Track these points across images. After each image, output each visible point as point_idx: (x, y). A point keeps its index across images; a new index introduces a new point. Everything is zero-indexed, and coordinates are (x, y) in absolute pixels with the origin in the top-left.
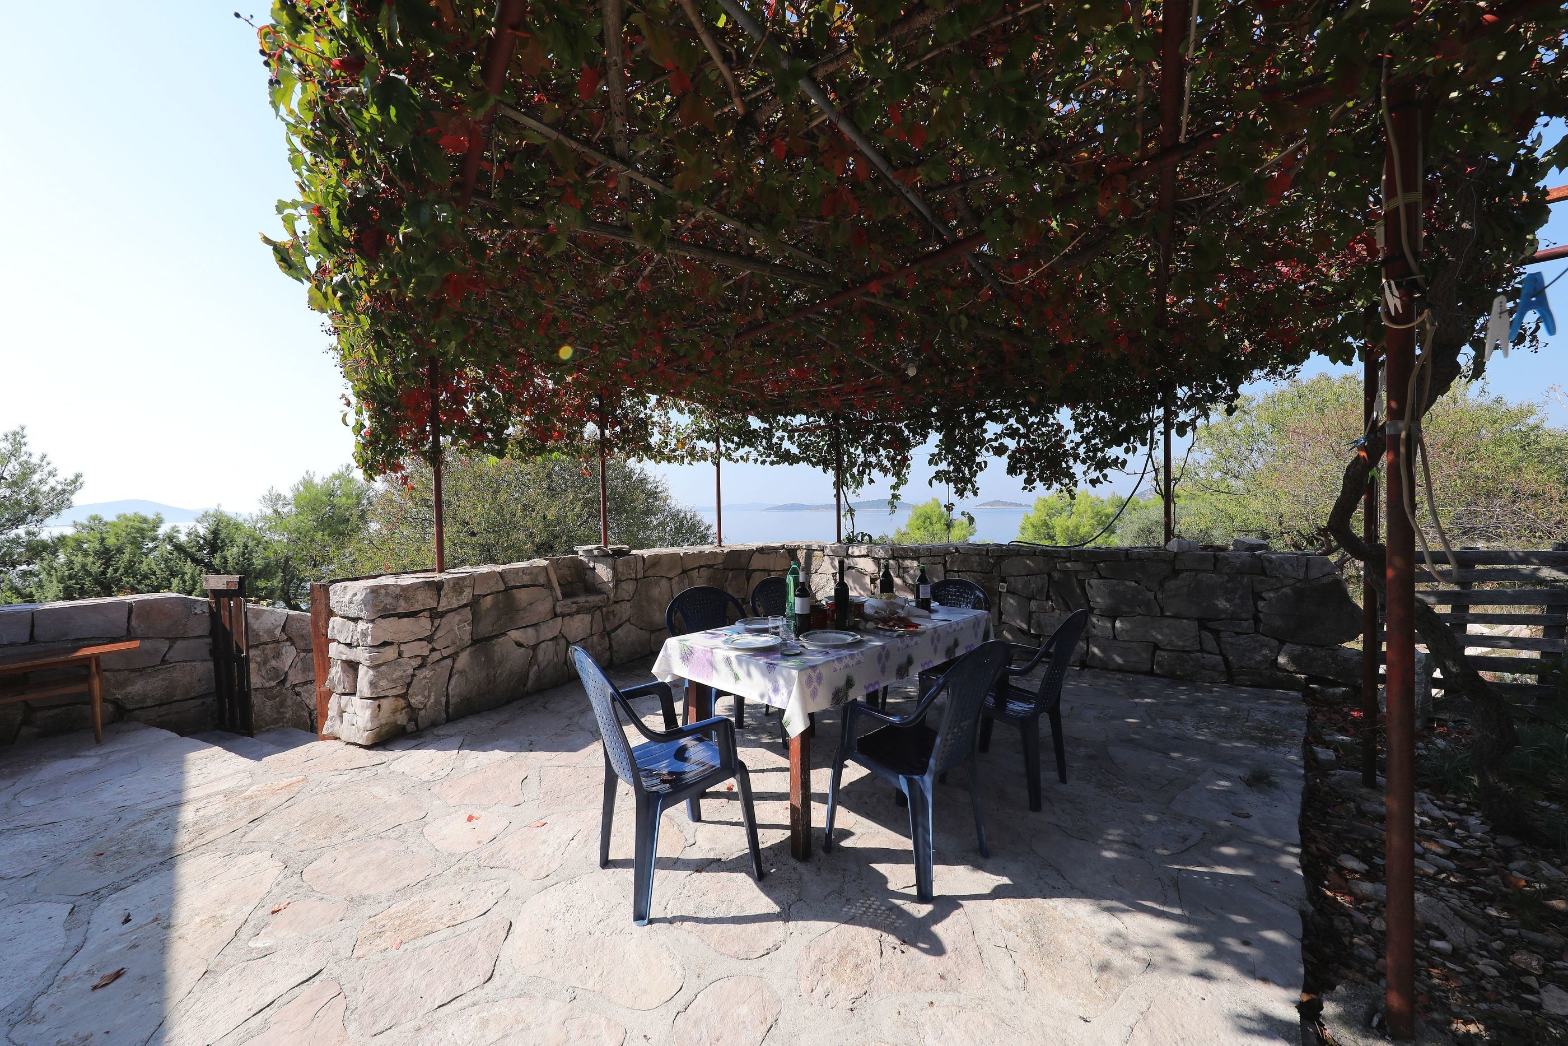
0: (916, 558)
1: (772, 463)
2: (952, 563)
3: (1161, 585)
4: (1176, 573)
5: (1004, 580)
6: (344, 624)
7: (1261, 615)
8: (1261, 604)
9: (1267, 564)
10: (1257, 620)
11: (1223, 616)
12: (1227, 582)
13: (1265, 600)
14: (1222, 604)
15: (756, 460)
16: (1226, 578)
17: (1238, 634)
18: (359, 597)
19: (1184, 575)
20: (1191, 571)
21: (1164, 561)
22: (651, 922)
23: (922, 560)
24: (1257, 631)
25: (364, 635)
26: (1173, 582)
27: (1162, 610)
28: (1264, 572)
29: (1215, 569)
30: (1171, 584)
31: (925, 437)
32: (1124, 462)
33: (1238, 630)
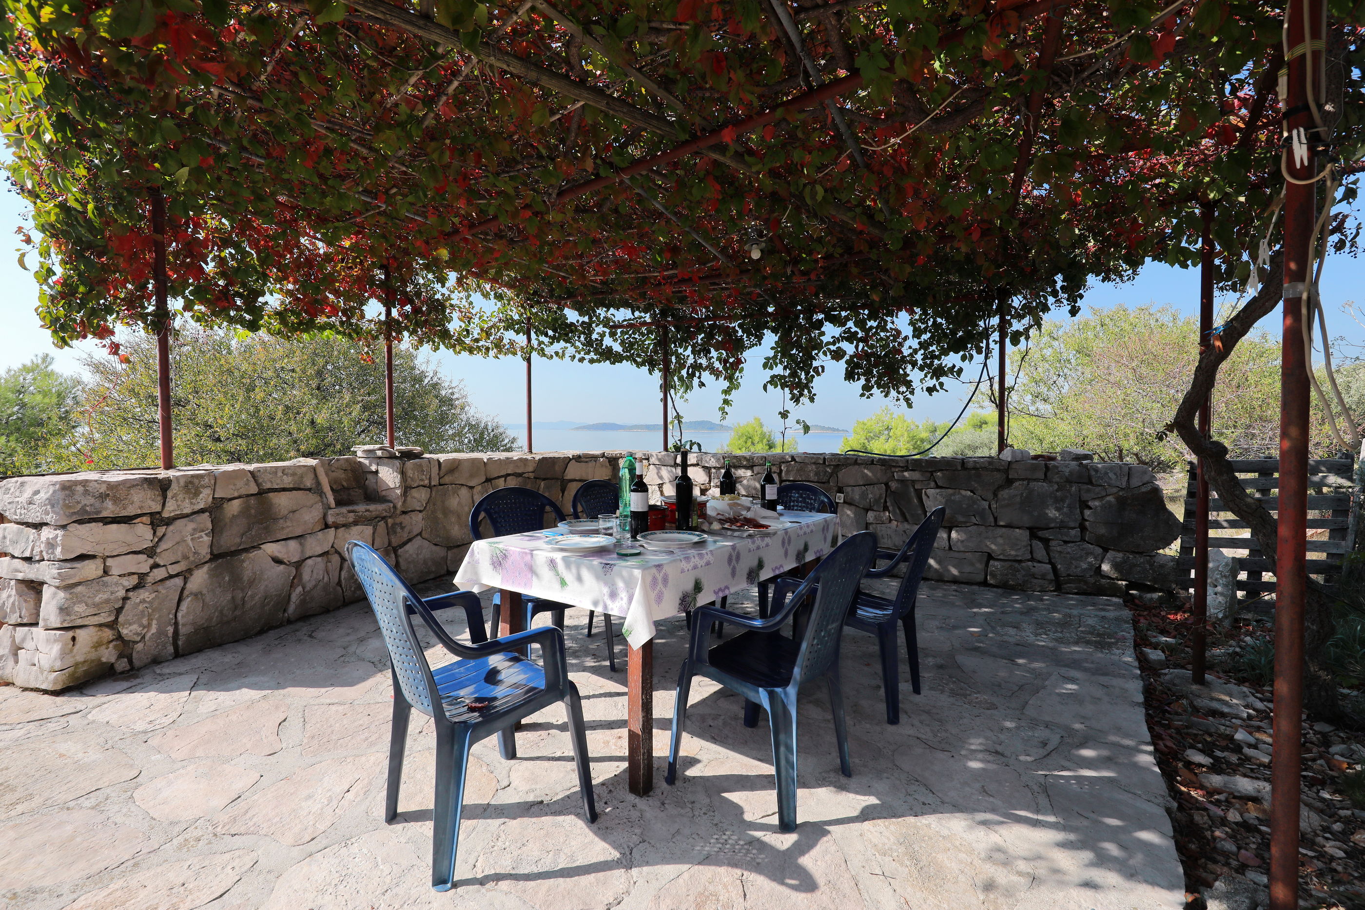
0: (750, 467)
1: (592, 361)
2: (788, 472)
3: (995, 495)
4: (1009, 482)
5: (840, 490)
6: (20, 533)
7: (1087, 523)
8: (1087, 512)
9: (1093, 473)
10: (1083, 528)
11: (1052, 525)
12: (1057, 491)
13: (1090, 508)
14: (1052, 513)
15: (573, 357)
16: (1056, 487)
17: (1066, 542)
18: (43, 496)
19: (1017, 484)
20: (1023, 480)
21: (998, 470)
22: (455, 885)
23: (756, 469)
24: (1083, 539)
25: (51, 545)
26: (1007, 491)
27: (996, 519)
28: (1090, 482)
29: (1046, 479)
30: (1004, 494)
31: (760, 338)
32: (960, 370)
33: (1066, 538)
